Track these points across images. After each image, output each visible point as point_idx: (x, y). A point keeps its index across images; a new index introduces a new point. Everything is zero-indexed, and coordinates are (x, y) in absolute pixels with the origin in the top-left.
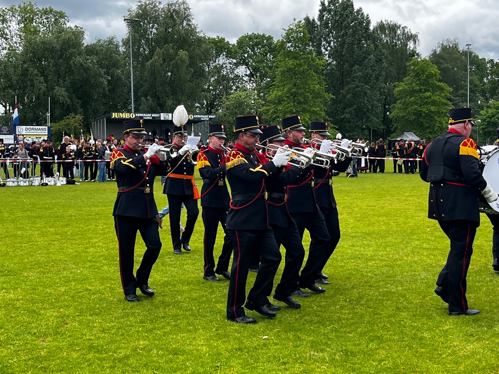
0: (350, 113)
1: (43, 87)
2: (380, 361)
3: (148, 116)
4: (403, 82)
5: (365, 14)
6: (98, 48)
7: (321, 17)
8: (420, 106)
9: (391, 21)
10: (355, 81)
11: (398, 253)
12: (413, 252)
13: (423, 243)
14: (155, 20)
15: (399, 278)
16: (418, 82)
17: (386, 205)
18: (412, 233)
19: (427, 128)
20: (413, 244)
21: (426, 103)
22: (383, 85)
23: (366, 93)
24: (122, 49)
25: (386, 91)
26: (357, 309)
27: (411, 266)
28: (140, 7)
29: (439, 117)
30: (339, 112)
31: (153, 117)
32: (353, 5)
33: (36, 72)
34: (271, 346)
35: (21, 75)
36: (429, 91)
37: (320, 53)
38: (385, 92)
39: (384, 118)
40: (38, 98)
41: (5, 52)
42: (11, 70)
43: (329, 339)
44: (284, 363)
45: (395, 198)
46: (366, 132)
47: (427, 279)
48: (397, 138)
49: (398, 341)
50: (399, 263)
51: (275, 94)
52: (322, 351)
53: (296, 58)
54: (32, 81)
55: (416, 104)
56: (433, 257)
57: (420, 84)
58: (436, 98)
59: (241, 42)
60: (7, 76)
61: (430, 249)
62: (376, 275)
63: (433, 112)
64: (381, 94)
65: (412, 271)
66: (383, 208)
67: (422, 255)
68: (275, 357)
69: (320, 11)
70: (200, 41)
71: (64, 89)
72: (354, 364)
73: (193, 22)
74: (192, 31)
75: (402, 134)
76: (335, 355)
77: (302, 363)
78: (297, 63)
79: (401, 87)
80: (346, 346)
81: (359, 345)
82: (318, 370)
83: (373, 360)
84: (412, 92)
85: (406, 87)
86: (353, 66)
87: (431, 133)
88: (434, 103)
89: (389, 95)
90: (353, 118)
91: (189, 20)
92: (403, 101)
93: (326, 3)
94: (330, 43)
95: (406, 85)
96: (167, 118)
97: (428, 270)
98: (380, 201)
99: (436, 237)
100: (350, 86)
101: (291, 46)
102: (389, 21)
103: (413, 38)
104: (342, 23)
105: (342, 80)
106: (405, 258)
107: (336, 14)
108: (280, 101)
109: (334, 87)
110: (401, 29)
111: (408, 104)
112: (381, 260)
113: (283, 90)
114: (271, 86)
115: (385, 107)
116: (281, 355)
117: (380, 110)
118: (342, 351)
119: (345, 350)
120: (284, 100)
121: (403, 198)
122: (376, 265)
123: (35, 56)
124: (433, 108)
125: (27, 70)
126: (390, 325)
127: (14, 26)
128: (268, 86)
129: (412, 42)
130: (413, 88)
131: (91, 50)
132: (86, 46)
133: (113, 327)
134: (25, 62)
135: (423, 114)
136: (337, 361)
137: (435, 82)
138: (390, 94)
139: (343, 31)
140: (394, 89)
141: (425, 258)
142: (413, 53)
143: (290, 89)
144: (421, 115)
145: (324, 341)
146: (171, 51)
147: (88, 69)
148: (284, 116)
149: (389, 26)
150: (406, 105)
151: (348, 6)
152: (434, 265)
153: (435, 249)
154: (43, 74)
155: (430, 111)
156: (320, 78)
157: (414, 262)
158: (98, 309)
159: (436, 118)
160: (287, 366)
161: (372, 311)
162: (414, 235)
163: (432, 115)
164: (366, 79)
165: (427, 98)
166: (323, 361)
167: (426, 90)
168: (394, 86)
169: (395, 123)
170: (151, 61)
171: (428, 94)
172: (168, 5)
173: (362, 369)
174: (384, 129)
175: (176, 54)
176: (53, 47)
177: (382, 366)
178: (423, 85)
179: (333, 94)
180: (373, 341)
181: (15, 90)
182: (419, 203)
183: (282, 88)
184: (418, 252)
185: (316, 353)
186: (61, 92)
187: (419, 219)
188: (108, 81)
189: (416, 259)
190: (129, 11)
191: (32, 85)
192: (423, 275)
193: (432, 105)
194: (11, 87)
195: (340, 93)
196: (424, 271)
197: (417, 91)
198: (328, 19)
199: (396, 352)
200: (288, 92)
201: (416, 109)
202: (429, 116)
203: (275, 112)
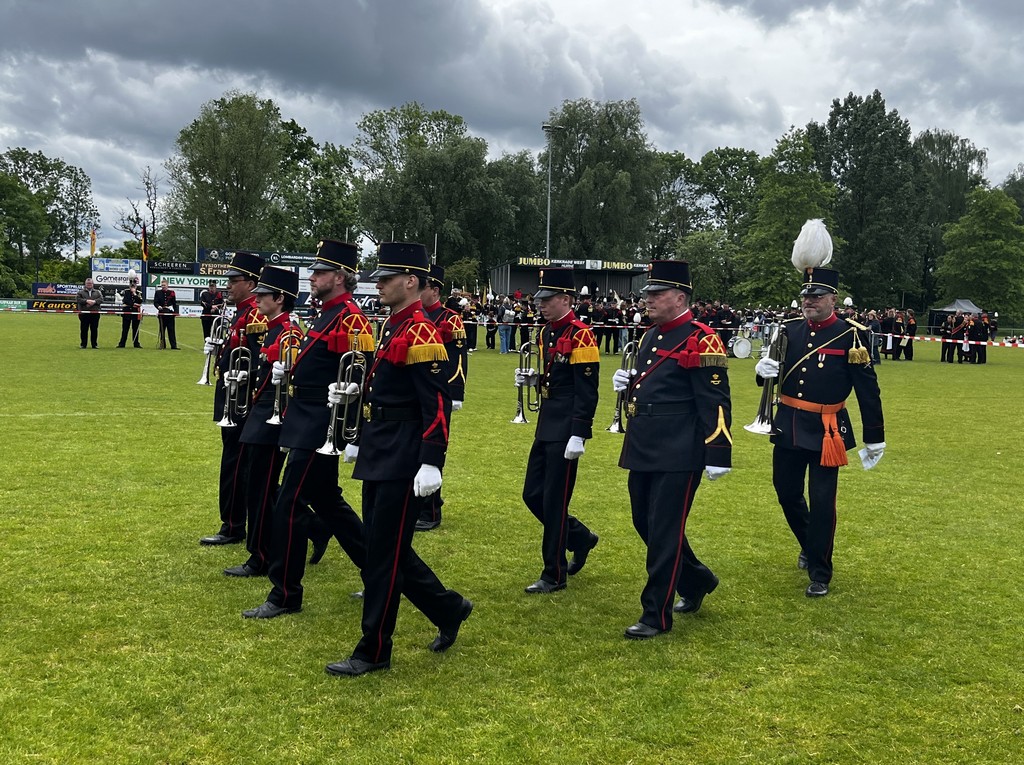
0: (871, 267)
1: (429, 219)
2: (927, 657)
3: (568, 264)
4: (958, 222)
5: (903, 119)
6: (505, 166)
7: (832, 123)
8: (985, 260)
9: (944, 131)
10: (880, 220)
11: (950, 487)
12: (975, 487)
13: (991, 473)
14: (587, 127)
15: (952, 525)
16: (983, 224)
17: (928, 409)
18: (971, 456)
19: (995, 294)
20: (974, 474)
21: (995, 256)
22: (926, 227)
23: (897, 239)
24: (537, 169)
25: (931, 236)
26: (885, 570)
27: (973, 509)
28: (566, 109)
29: (1015, 278)
30: (854, 266)
31: (576, 265)
32: (884, 107)
33: (421, 198)
34: (749, 616)
35: (401, 203)
36: (999, 237)
37: (828, 178)
38: (927, 238)
39: (924, 276)
40: (422, 235)
41: (381, 171)
42: (388, 196)
43: (840, 613)
44: (771, 645)
45: (943, 399)
46: (895, 297)
47: (1000, 531)
48: (944, 307)
49: (955, 628)
50: (952, 502)
51: (755, 236)
52: (831, 630)
53: (790, 184)
54: (415, 210)
55: (978, 257)
56: (1008, 497)
57: (986, 227)
58: (1011, 249)
59: (708, 161)
60: (383, 204)
61: (1002, 484)
62: (914, 518)
63: (1005, 270)
64: (921, 241)
65: (973, 516)
66: (922, 414)
67: (990, 492)
68: (755, 634)
69: (831, 114)
70: (650, 157)
71: (456, 223)
72: (880, 656)
73: (642, 131)
74: (638, 143)
75: (951, 302)
76: (850, 639)
77: (798, 646)
78: (792, 192)
79: (954, 230)
80: (867, 627)
81: (890, 627)
82: (824, 660)
83: (913, 654)
84: (972, 239)
85: (964, 230)
86: (878, 196)
87: (999, 301)
88: (1008, 256)
89: (935, 243)
90: (876, 276)
91: (636, 129)
92: (957, 251)
93: (842, 103)
94: (843, 163)
95: (963, 227)
96: (595, 266)
97: (1001, 519)
98: (917, 402)
99: (1012, 465)
100: (874, 227)
101: (785, 165)
102: (940, 131)
103: (980, 156)
104: (864, 133)
105: (861, 218)
106: (961, 495)
107: (855, 119)
108: (763, 246)
109: (847, 227)
110: (959, 142)
111: (964, 257)
112: (922, 496)
113: (769, 231)
114: (751, 224)
115: (926, 260)
116: (765, 631)
117: (918, 264)
118: (862, 634)
119: (867, 634)
120: (768, 245)
121: (955, 401)
122: (914, 503)
123: (419, 178)
124: (1005, 264)
125: (409, 195)
126: (940, 599)
127: (394, 136)
128: (746, 224)
129: (976, 163)
130: (974, 232)
131: (496, 170)
132: (489, 164)
133: (516, 564)
134: (407, 185)
135: (989, 273)
136: (854, 649)
137: (1012, 223)
138: (936, 241)
139: (866, 145)
140: (942, 234)
141: (994, 497)
142: (978, 180)
143: (779, 229)
144: (985, 273)
145: (832, 615)
146: (607, 172)
147: (491, 195)
148: (768, 269)
149: (940, 138)
150: (962, 258)
151: (875, 107)
152: (1010, 509)
153: (1010, 485)
154: (429, 202)
155: (1001, 268)
156: (826, 214)
157: (977, 502)
158: (495, 535)
159: (1010, 279)
160: (776, 649)
161: (910, 576)
162: (975, 459)
163: (1004, 274)
164: (899, 217)
165: (997, 249)
166: (832, 648)
167: (995, 237)
168: (944, 229)
169: (941, 284)
170: (576, 186)
171: (998, 242)
172: (607, 107)
173: (896, 667)
174: (923, 294)
175: (614, 176)
176: (444, 165)
177: (929, 665)
178: (991, 228)
179: (845, 239)
180: (912, 622)
181: (391, 223)
182: (983, 411)
183: (767, 228)
184: (982, 487)
185: (820, 634)
186: (452, 227)
187: (984, 435)
188: (516, 212)
189: (980, 498)
190: (552, 114)
191: (415, 217)
192: (993, 524)
193: (1004, 260)
194: (387, 218)
195: (857, 237)
196: (995, 518)
197: (981, 238)
198: (843, 127)
199: (951, 644)
200: (776, 233)
201: (976, 265)
202: (999, 276)
203: (754, 263)
